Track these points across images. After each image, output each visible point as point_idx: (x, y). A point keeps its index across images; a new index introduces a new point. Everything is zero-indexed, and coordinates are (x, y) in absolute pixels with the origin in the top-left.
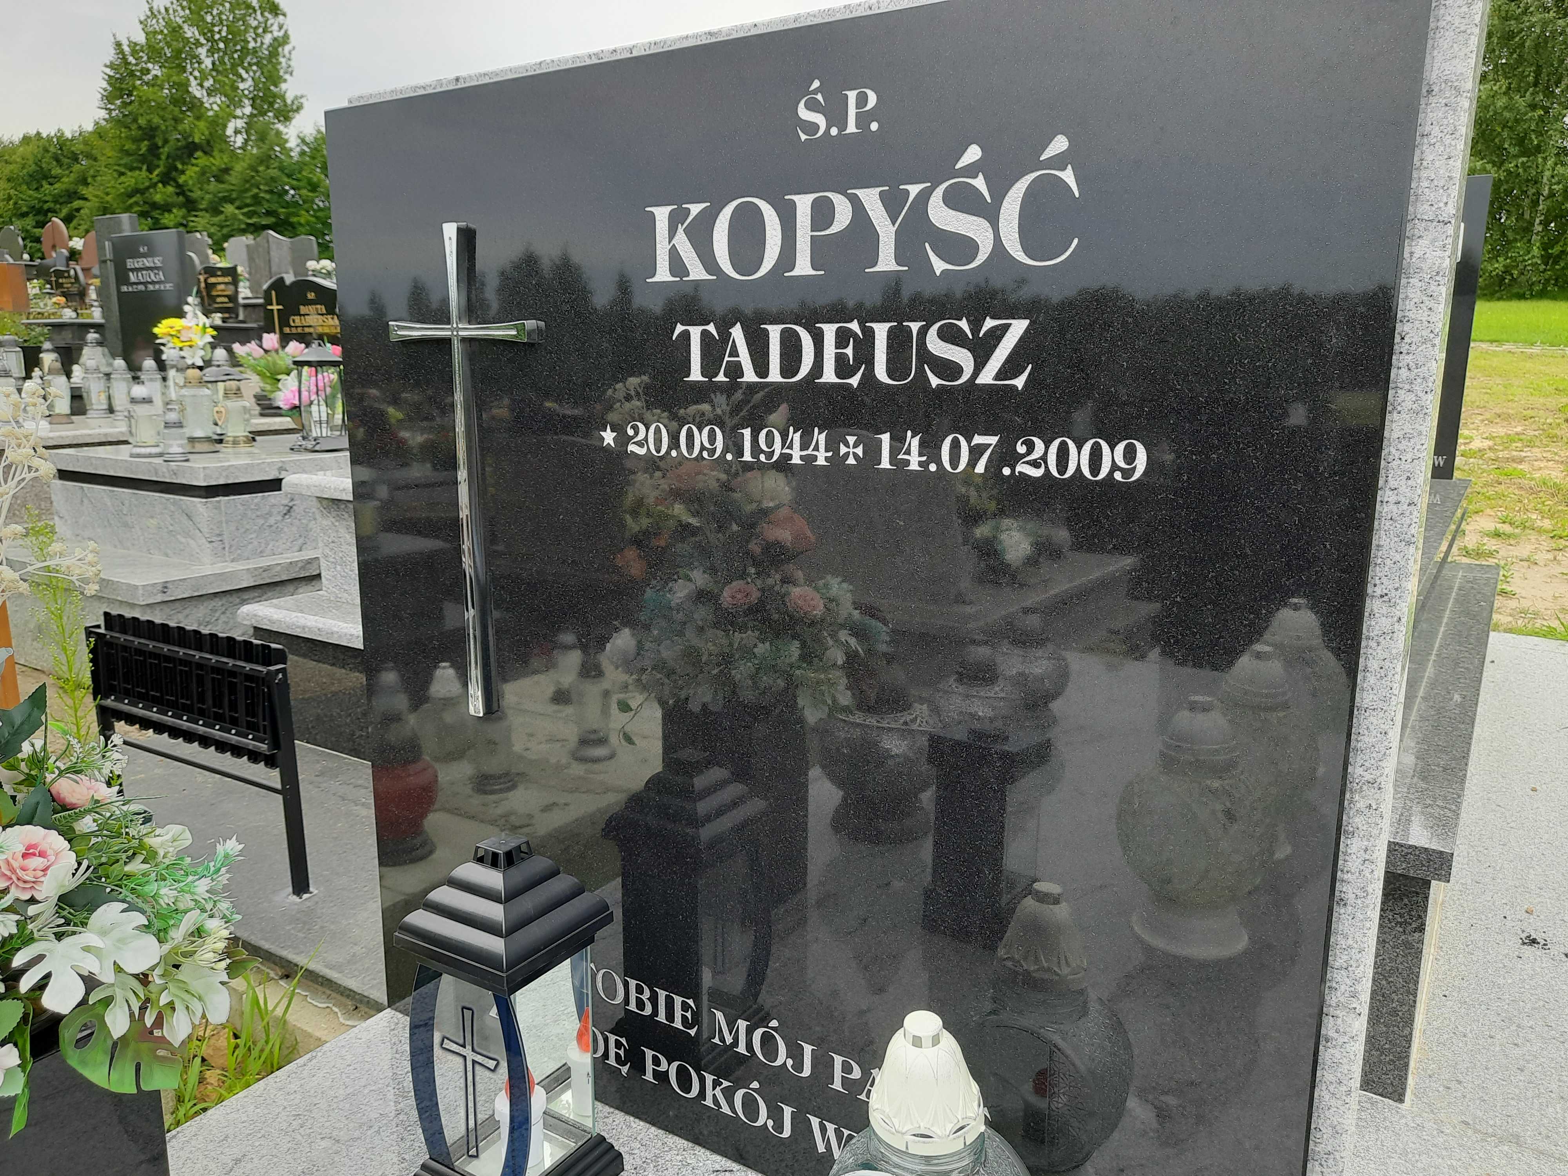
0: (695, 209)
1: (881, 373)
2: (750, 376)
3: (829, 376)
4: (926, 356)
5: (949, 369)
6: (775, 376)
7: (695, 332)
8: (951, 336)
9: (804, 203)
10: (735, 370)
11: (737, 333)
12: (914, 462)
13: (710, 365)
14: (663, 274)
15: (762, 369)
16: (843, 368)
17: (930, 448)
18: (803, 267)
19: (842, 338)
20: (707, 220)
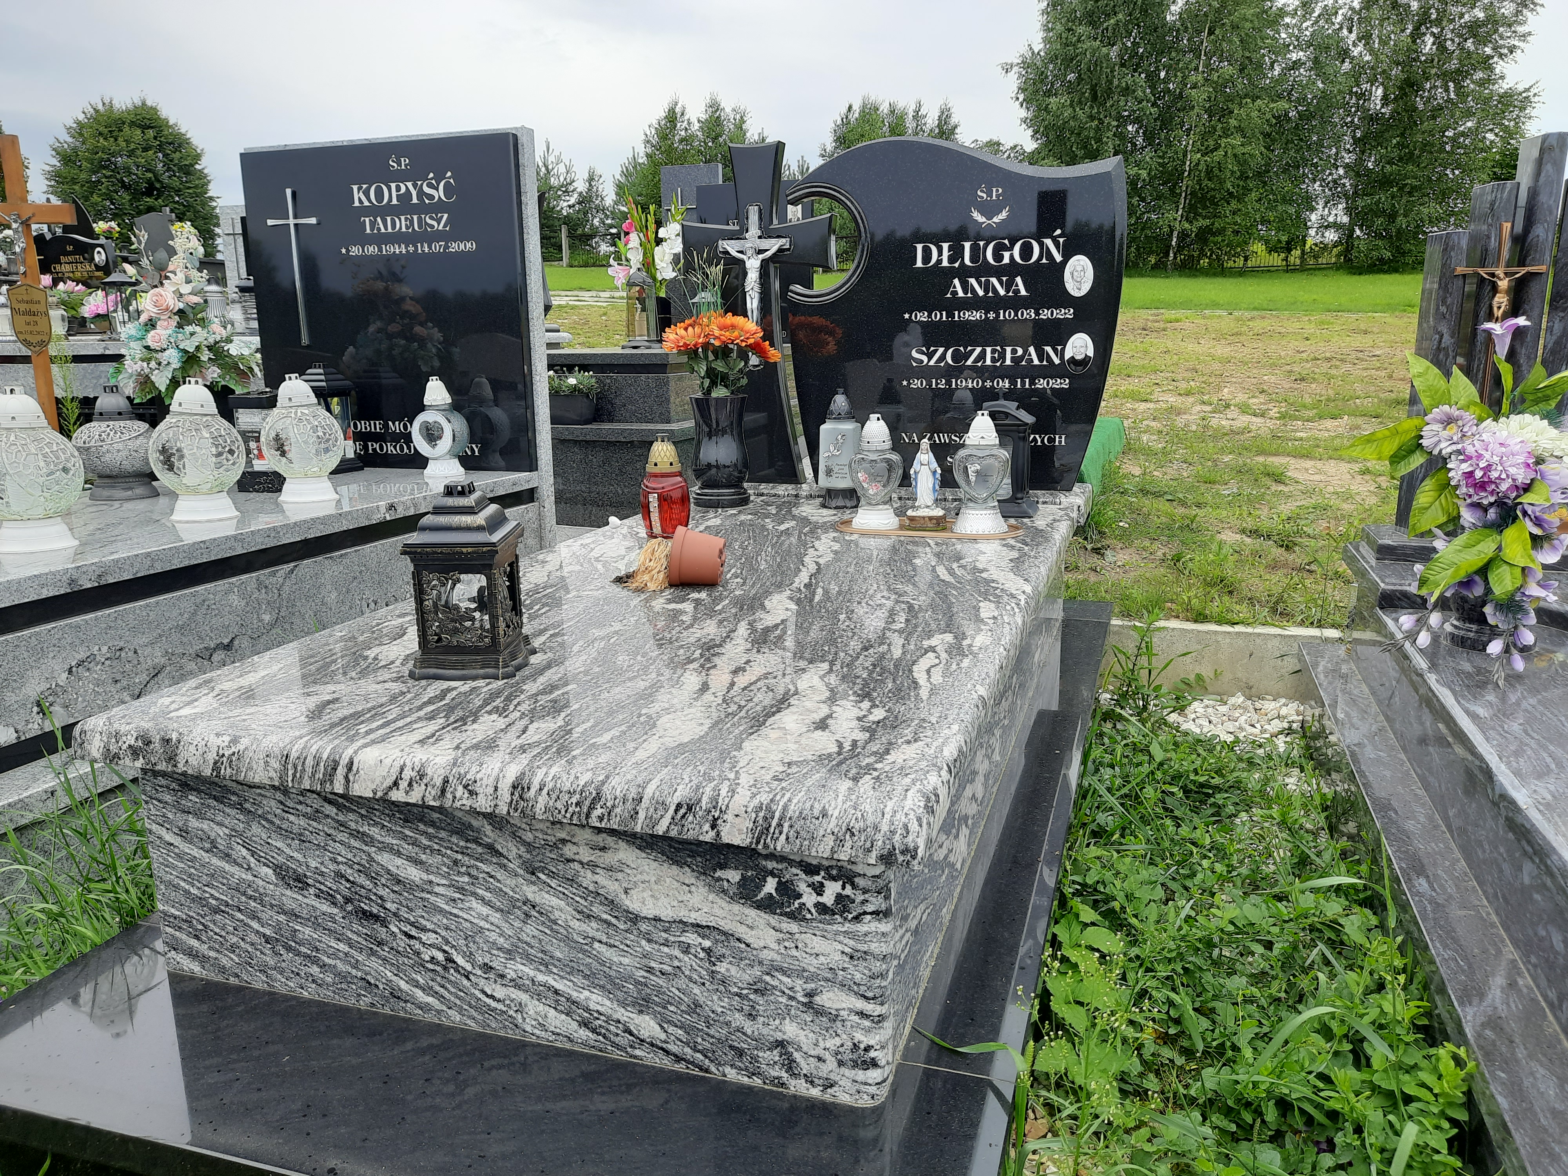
0: (365, 186)
1: (416, 228)
2: (383, 230)
3: (404, 229)
4: (426, 223)
5: (432, 226)
6: (390, 230)
7: (367, 220)
8: (431, 218)
9: (393, 185)
10: (379, 229)
11: (379, 219)
12: (426, 250)
13: (372, 229)
14: (357, 204)
15: (386, 228)
16: (407, 228)
17: (430, 247)
18: (395, 201)
19: (406, 219)
20: (368, 189)
